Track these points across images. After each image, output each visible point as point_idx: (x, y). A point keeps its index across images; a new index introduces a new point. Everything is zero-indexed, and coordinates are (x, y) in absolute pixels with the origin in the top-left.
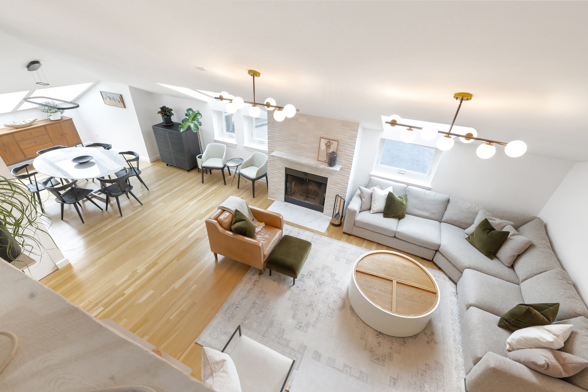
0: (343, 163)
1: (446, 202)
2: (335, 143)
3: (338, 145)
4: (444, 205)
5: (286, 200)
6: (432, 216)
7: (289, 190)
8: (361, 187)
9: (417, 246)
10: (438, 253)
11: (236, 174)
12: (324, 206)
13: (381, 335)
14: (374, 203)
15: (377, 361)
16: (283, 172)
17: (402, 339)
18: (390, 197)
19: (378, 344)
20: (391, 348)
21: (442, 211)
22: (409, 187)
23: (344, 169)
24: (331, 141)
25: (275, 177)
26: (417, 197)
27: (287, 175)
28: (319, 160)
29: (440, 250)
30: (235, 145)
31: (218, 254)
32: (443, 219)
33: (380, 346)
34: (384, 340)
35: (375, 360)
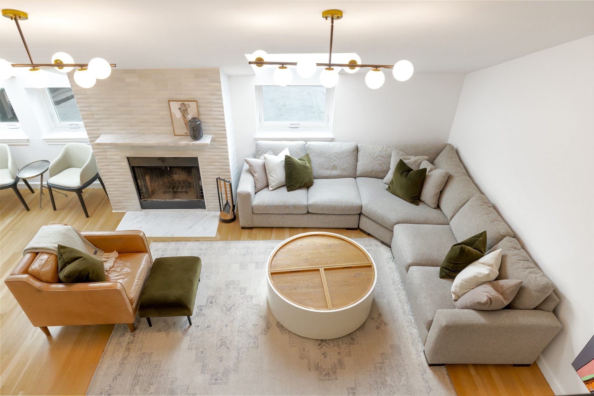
0: (212, 130)
1: (355, 151)
2: (193, 105)
3: (198, 107)
4: (354, 155)
5: (143, 207)
6: (345, 173)
7: (144, 190)
8: (247, 159)
9: (337, 216)
10: (362, 217)
11: (43, 188)
12: (203, 199)
13: (324, 343)
14: (271, 176)
15: (327, 377)
16: (126, 164)
17: (348, 336)
18: (289, 163)
19: (323, 356)
20: (339, 353)
21: (354, 163)
22: (309, 143)
23: (217, 139)
24: (185, 103)
25: (114, 176)
26: (321, 154)
27: (133, 169)
28: (176, 134)
29: (363, 212)
30: (26, 141)
31: (48, 327)
32: (358, 173)
33: (325, 357)
34: (329, 347)
35: (324, 378)
